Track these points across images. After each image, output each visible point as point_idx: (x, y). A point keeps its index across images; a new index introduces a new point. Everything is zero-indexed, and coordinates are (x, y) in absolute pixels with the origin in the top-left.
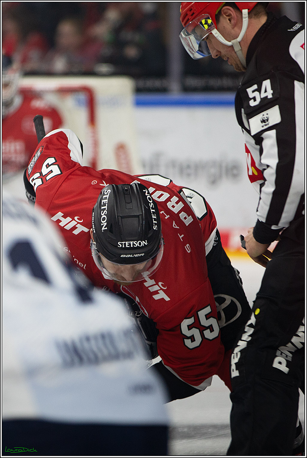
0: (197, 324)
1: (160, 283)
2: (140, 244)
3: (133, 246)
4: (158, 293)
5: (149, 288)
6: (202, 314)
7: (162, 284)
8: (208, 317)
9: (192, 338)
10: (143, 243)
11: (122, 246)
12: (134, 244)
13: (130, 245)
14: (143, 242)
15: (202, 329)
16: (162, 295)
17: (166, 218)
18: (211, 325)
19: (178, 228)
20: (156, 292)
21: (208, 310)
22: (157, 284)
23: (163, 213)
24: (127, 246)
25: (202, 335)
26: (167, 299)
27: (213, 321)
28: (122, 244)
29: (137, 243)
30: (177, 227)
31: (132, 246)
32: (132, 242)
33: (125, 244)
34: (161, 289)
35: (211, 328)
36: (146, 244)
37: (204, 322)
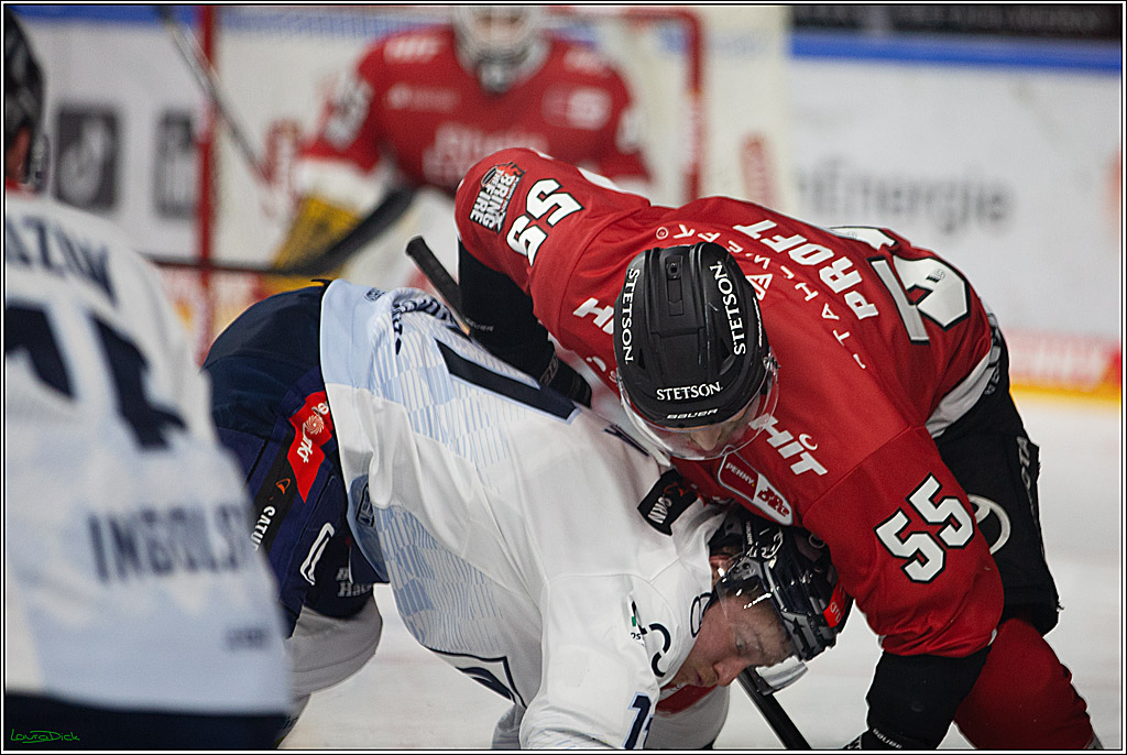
0: (917, 523)
1: (803, 437)
2: (704, 390)
3: (689, 395)
4: (801, 459)
5: (780, 451)
6: (921, 499)
7: (807, 439)
8: (936, 500)
9: (919, 557)
10: (711, 389)
11: (666, 397)
12: (690, 393)
13: (682, 394)
14: (711, 386)
15: (934, 530)
16: (808, 464)
17: (807, 299)
18: (951, 515)
19: (837, 318)
20: (797, 458)
21: (931, 485)
22: (796, 439)
23: (801, 288)
24: (676, 398)
25: (941, 543)
26: (821, 471)
27: (951, 506)
28: (665, 394)
29: (697, 390)
30: (832, 316)
31: (687, 397)
32: (685, 389)
33: (672, 393)
34: (806, 450)
35: (952, 521)
36: (718, 390)
37: (934, 515)
